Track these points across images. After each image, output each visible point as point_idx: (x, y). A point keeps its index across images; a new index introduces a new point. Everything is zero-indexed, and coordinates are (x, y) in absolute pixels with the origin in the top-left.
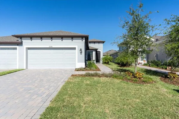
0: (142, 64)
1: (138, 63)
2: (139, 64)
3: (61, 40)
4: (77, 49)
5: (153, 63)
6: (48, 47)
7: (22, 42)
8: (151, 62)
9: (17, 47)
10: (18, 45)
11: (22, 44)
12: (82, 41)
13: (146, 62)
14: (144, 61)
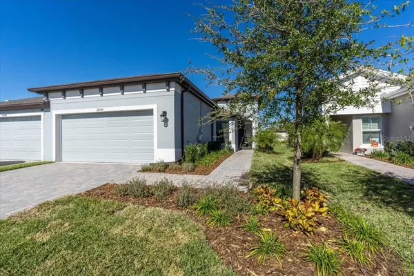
0: (366, 153)
1: (355, 148)
2: (356, 153)
3: (120, 94)
4: (155, 112)
5: (403, 150)
6: (94, 110)
7: (49, 102)
8: (397, 148)
9: (42, 114)
10: (42, 110)
11: (49, 107)
12: (168, 90)
13: (381, 147)
14: (373, 143)
